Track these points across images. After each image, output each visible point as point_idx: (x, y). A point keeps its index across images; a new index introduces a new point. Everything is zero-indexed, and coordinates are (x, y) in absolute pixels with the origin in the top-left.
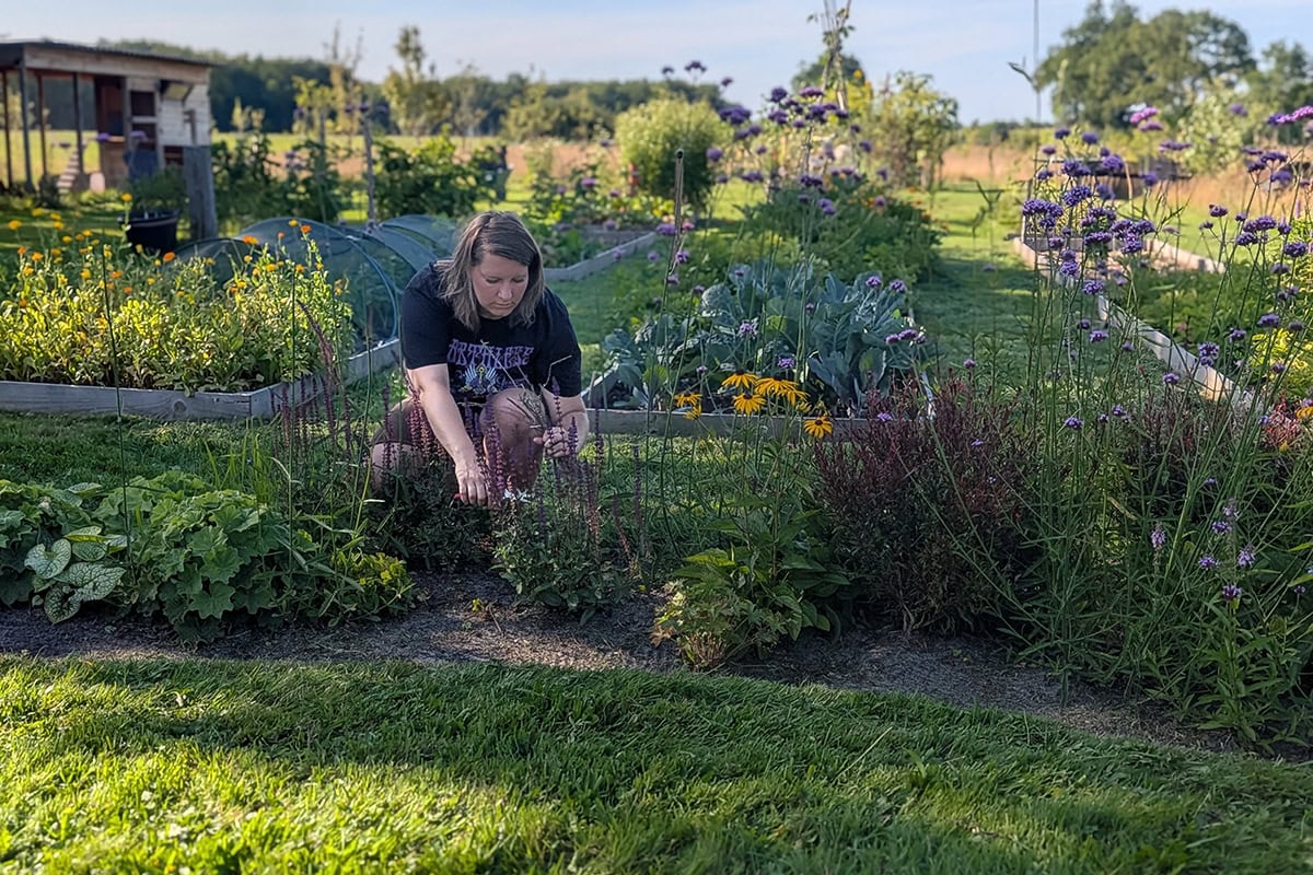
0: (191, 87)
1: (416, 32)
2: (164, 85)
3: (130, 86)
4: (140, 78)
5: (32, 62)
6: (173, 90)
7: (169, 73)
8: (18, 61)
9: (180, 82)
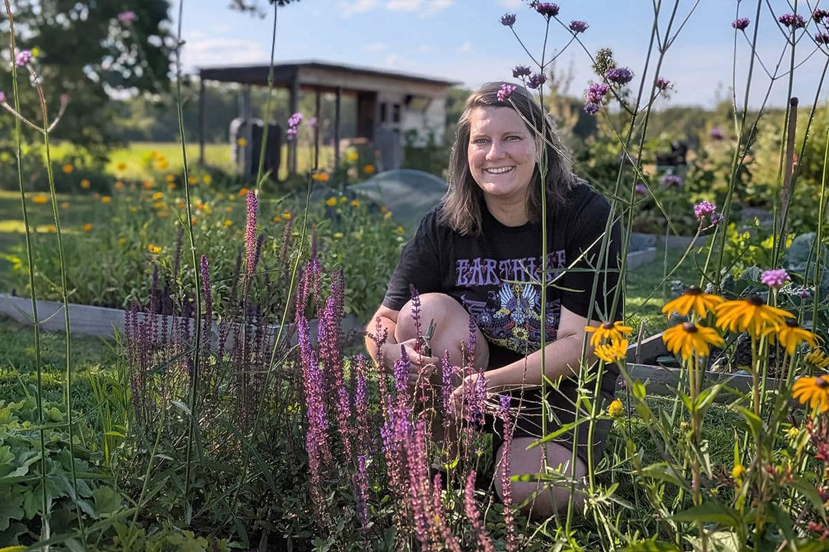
0: (430, 100)
1: (610, 54)
2: (409, 99)
3: (381, 98)
4: (389, 94)
5: (305, 78)
6: (416, 103)
7: (413, 89)
8: (294, 77)
9: (422, 97)
